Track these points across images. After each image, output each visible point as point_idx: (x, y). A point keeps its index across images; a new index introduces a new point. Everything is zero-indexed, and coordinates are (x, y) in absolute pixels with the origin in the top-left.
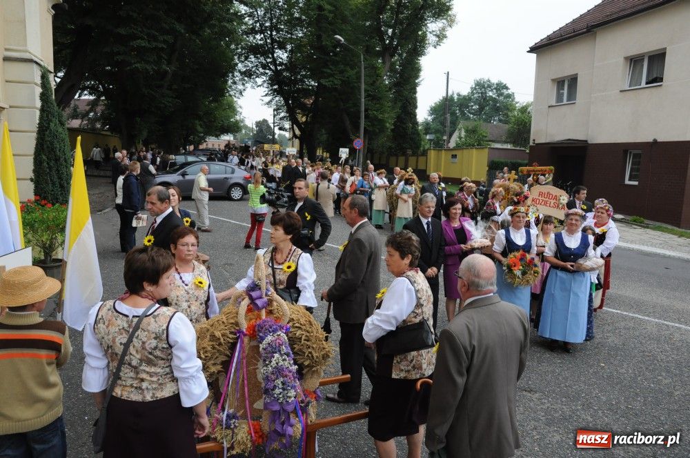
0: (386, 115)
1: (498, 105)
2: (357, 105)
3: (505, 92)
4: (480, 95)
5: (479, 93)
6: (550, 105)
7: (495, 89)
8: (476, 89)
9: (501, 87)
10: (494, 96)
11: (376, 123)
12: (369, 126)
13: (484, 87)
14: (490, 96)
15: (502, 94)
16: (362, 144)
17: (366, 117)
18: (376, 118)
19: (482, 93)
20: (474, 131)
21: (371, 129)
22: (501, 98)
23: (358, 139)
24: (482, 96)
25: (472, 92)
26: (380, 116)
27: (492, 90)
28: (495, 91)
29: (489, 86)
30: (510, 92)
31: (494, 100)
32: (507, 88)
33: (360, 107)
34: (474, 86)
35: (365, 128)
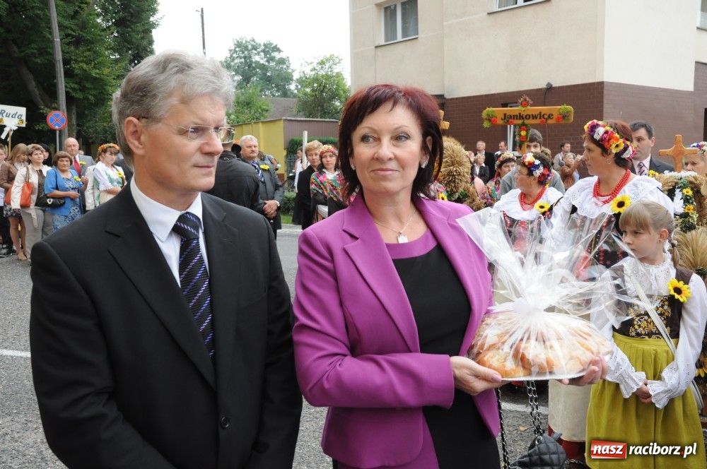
0: (106, 71)
1: (268, 74)
2: (47, 51)
3: (275, 54)
4: (243, 60)
5: (241, 58)
6: (377, 45)
7: (263, 51)
8: (236, 52)
9: (269, 49)
10: (262, 62)
11: (88, 85)
12: (74, 89)
13: (246, 48)
14: (257, 62)
15: (272, 59)
16: (65, 121)
17: (69, 74)
18: (87, 76)
19: (245, 57)
20: (248, 104)
21: (79, 95)
22: (272, 64)
23: (56, 112)
24: (246, 61)
25: (231, 56)
26: (94, 73)
27: (258, 54)
28: (262, 54)
29: (255, 48)
30: (282, 55)
31: (263, 67)
32: (279, 50)
33: (52, 54)
34: (233, 48)
35: (67, 93)
